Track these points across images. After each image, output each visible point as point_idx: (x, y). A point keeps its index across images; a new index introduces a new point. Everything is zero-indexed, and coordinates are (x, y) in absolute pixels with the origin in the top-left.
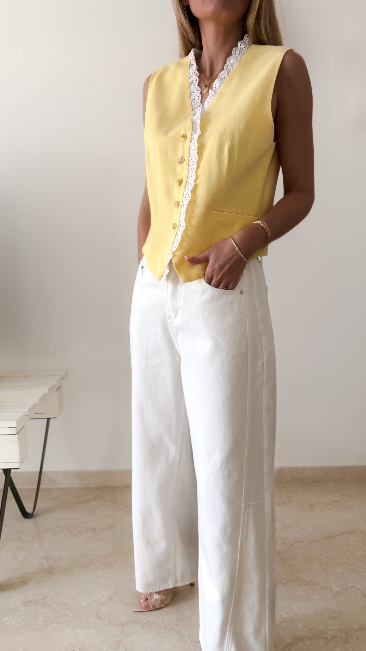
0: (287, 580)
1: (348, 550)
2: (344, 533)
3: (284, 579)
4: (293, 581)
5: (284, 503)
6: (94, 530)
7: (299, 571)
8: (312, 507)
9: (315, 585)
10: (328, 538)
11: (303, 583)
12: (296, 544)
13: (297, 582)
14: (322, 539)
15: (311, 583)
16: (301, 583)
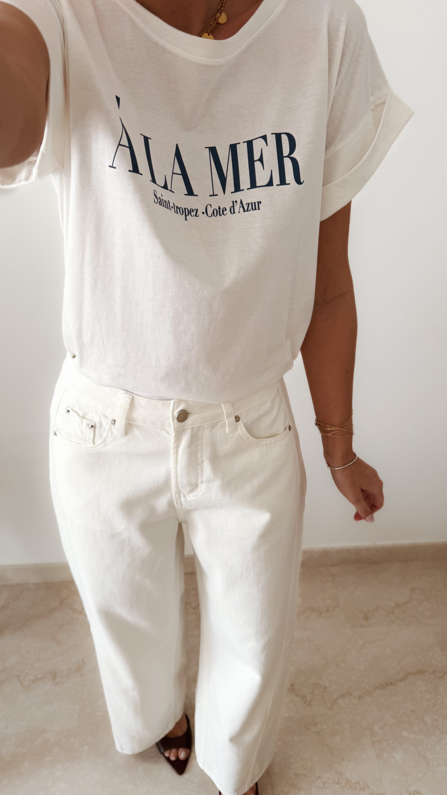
0: (324, 781)
1: (413, 711)
2: (408, 674)
3: (320, 777)
4: (331, 782)
5: (328, 611)
6: (54, 675)
7: (342, 759)
8: (366, 618)
9: (363, 789)
10: (387, 685)
11: (346, 785)
12: (340, 701)
13: (338, 784)
14: (378, 688)
15: (358, 786)
16: (344, 785)
